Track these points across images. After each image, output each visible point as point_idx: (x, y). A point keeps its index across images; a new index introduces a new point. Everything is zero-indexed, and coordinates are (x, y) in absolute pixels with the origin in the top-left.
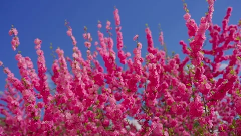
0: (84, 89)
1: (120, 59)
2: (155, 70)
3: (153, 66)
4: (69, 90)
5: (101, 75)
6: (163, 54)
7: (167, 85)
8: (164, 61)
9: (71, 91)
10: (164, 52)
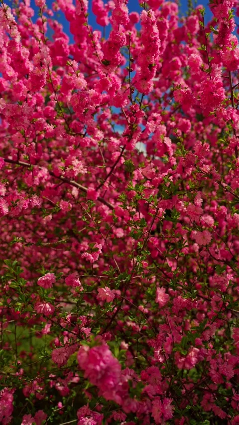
0: (27, 61)
1: (95, 17)
2: (153, 23)
3: (149, 15)
4: (8, 67)
5: (62, 42)
6: (174, 9)
7: (180, 63)
8: (175, 20)
9: (12, 69)
10: (175, 5)
